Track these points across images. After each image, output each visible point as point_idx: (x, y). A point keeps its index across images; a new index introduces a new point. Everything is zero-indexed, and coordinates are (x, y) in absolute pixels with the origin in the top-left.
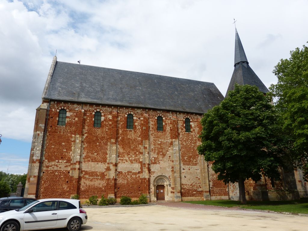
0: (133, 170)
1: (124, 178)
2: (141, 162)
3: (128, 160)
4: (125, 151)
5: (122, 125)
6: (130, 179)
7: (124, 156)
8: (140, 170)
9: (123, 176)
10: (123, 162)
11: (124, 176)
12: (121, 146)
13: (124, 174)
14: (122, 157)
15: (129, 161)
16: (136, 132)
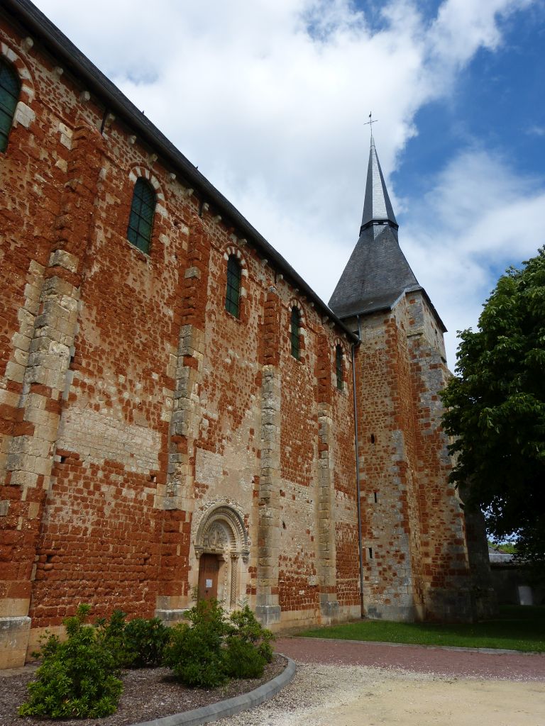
0: (131, 461)
1: (85, 494)
2: (162, 427)
3: (114, 399)
4: (106, 347)
5: (109, 206)
6: (113, 504)
7: (100, 370)
8: (156, 467)
9: (81, 483)
10: (93, 402)
11: (86, 485)
12: (94, 312)
13: (89, 473)
14: (91, 374)
15: (119, 407)
16: (160, 274)
